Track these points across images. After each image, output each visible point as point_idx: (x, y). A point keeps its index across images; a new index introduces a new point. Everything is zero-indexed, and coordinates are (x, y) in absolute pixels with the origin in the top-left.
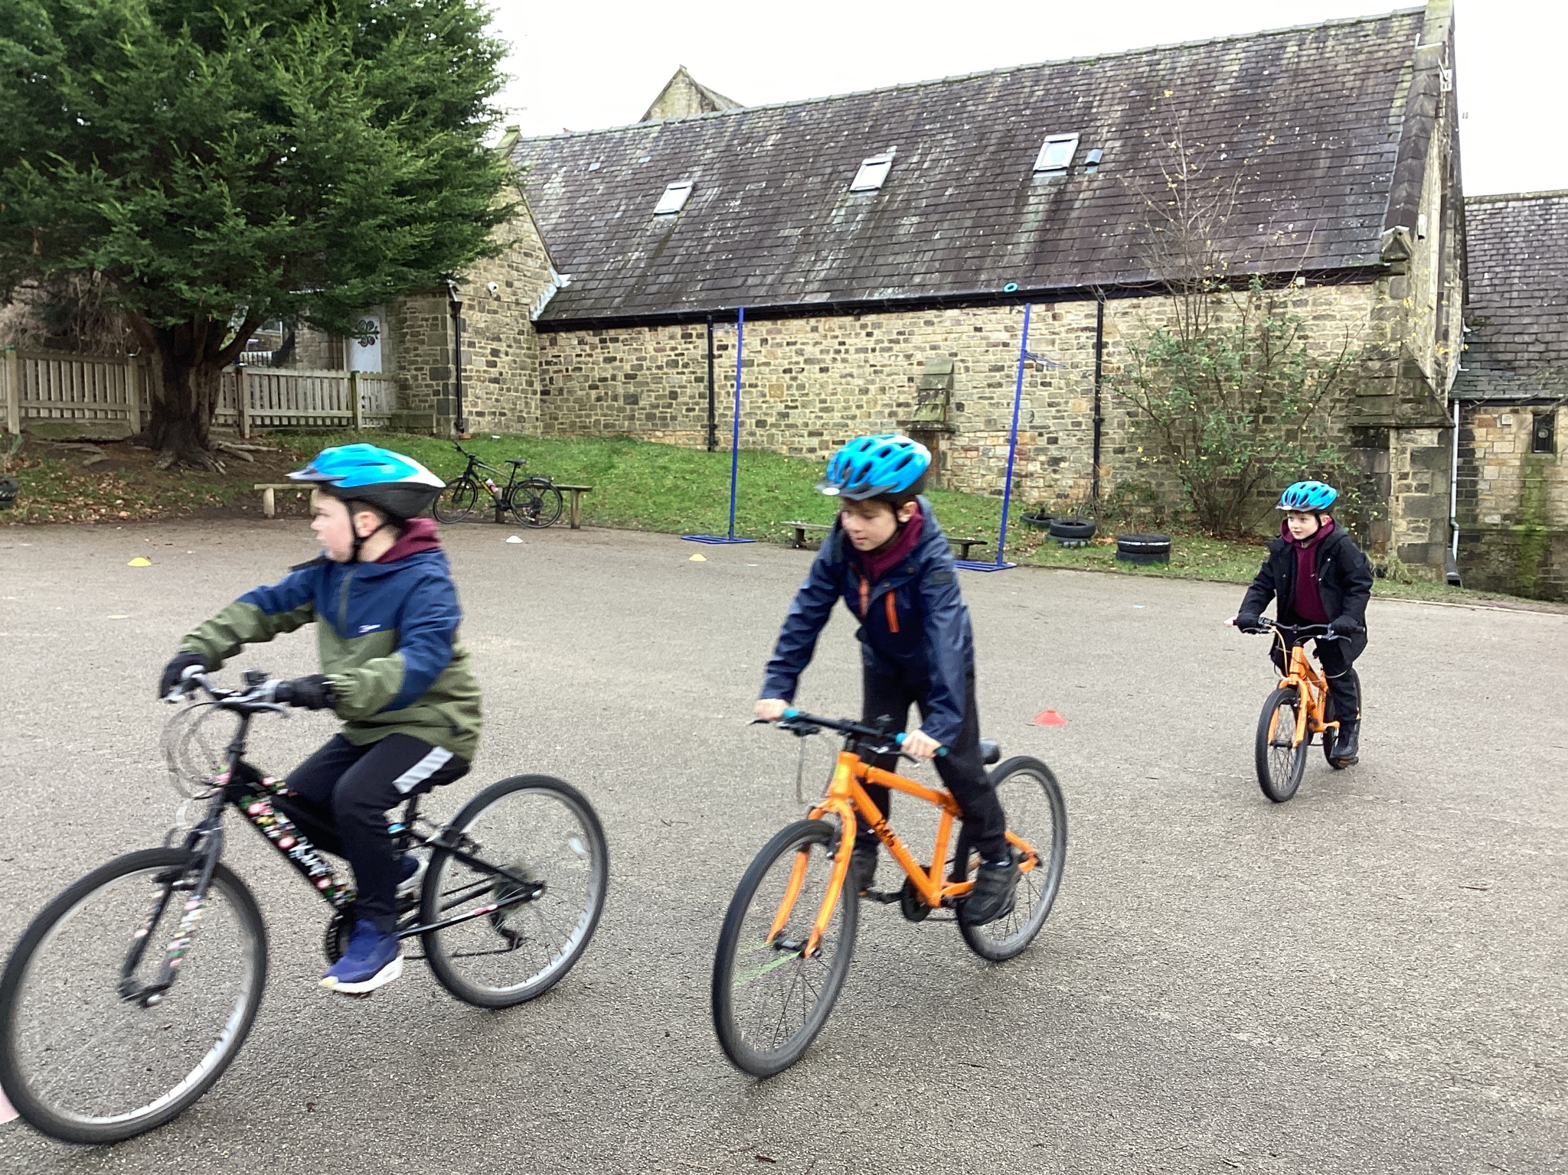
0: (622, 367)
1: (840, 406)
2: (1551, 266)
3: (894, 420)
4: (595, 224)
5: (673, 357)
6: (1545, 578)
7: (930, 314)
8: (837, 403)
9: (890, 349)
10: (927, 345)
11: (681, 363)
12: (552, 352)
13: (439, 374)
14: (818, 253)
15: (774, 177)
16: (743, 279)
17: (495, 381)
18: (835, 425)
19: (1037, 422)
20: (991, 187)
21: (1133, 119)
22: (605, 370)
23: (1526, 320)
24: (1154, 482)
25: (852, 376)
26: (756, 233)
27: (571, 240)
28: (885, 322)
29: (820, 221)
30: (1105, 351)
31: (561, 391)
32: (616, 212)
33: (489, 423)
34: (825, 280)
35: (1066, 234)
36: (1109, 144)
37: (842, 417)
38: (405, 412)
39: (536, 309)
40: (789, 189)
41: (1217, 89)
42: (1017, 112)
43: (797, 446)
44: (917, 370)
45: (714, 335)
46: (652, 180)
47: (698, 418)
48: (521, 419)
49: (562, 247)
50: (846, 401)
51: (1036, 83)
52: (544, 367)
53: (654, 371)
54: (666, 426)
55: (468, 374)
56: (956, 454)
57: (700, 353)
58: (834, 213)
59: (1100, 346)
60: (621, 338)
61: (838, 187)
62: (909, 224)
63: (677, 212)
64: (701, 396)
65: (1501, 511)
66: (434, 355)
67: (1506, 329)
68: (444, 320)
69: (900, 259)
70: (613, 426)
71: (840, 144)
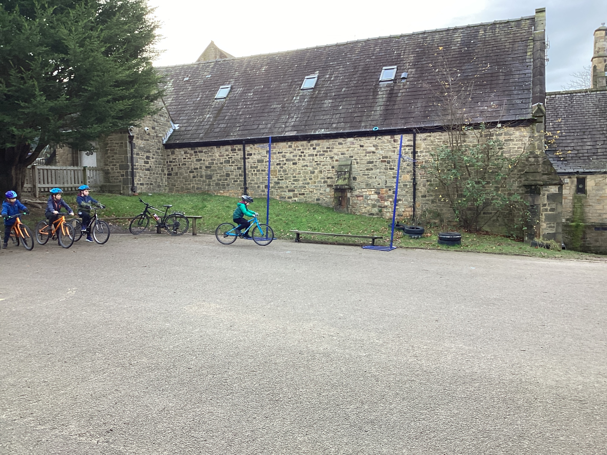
0: (204, 163)
1: (302, 179)
2: (576, 120)
3: (326, 184)
4: (188, 103)
5: (228, 159)
6: (584, 244)
7: (341, 140)
8: (301, 177)
9: (324, 155)
10: (340, 153)
11: (231, 161)
12: (172, 157)
13: (124, 167)
14: (289, 114)
15: (266, 83)
16: (257, 126)
17: (148, 170)
18: (300, 187)
19: (388, 184)
20: (362, 88)
21: (419, 60)
22: (197, 164)
23: (569, 141)
24: (439, 209)
25: (307, 166)
26: (261, 106)
27: (178, 109)
28: (321, 143)
29: (289, 102)
30: (416, 155)
31: (177, 174)
32: (197, 98)
33: (145, 188)
34: (293, 126)
35: (396, 107)
36: (409, 70)
37: (303, 183)
38: (108, 184)
39: (165, 139)
40: (273, 89)
41: (453, 48)
42: (369, 58)
43: (283, 196)
44: (335, 163)
45: (246, 149)
46: (212, 85)
47: (239, 185)
48: (159, 186)
49: (174, 113)
50: (305, 177)
51: (376, 45)
52: (169, 164)
53: (219, 165)
54: (225, 188)
55: (136, 167)
56: (353, 198)
57: (240, 157)
58: (294, 98)
59: (414, 153)
60: (204, 151)
61: (295, 88)
62: (328, 103)
63: (225, 98)
64: (240, 175)
65: (566, 217)
66: (121, 159)
67: (561, 145)
68: (126, 144)
69: (325, 117)
70: (201, 188)
71: (294, 70)
